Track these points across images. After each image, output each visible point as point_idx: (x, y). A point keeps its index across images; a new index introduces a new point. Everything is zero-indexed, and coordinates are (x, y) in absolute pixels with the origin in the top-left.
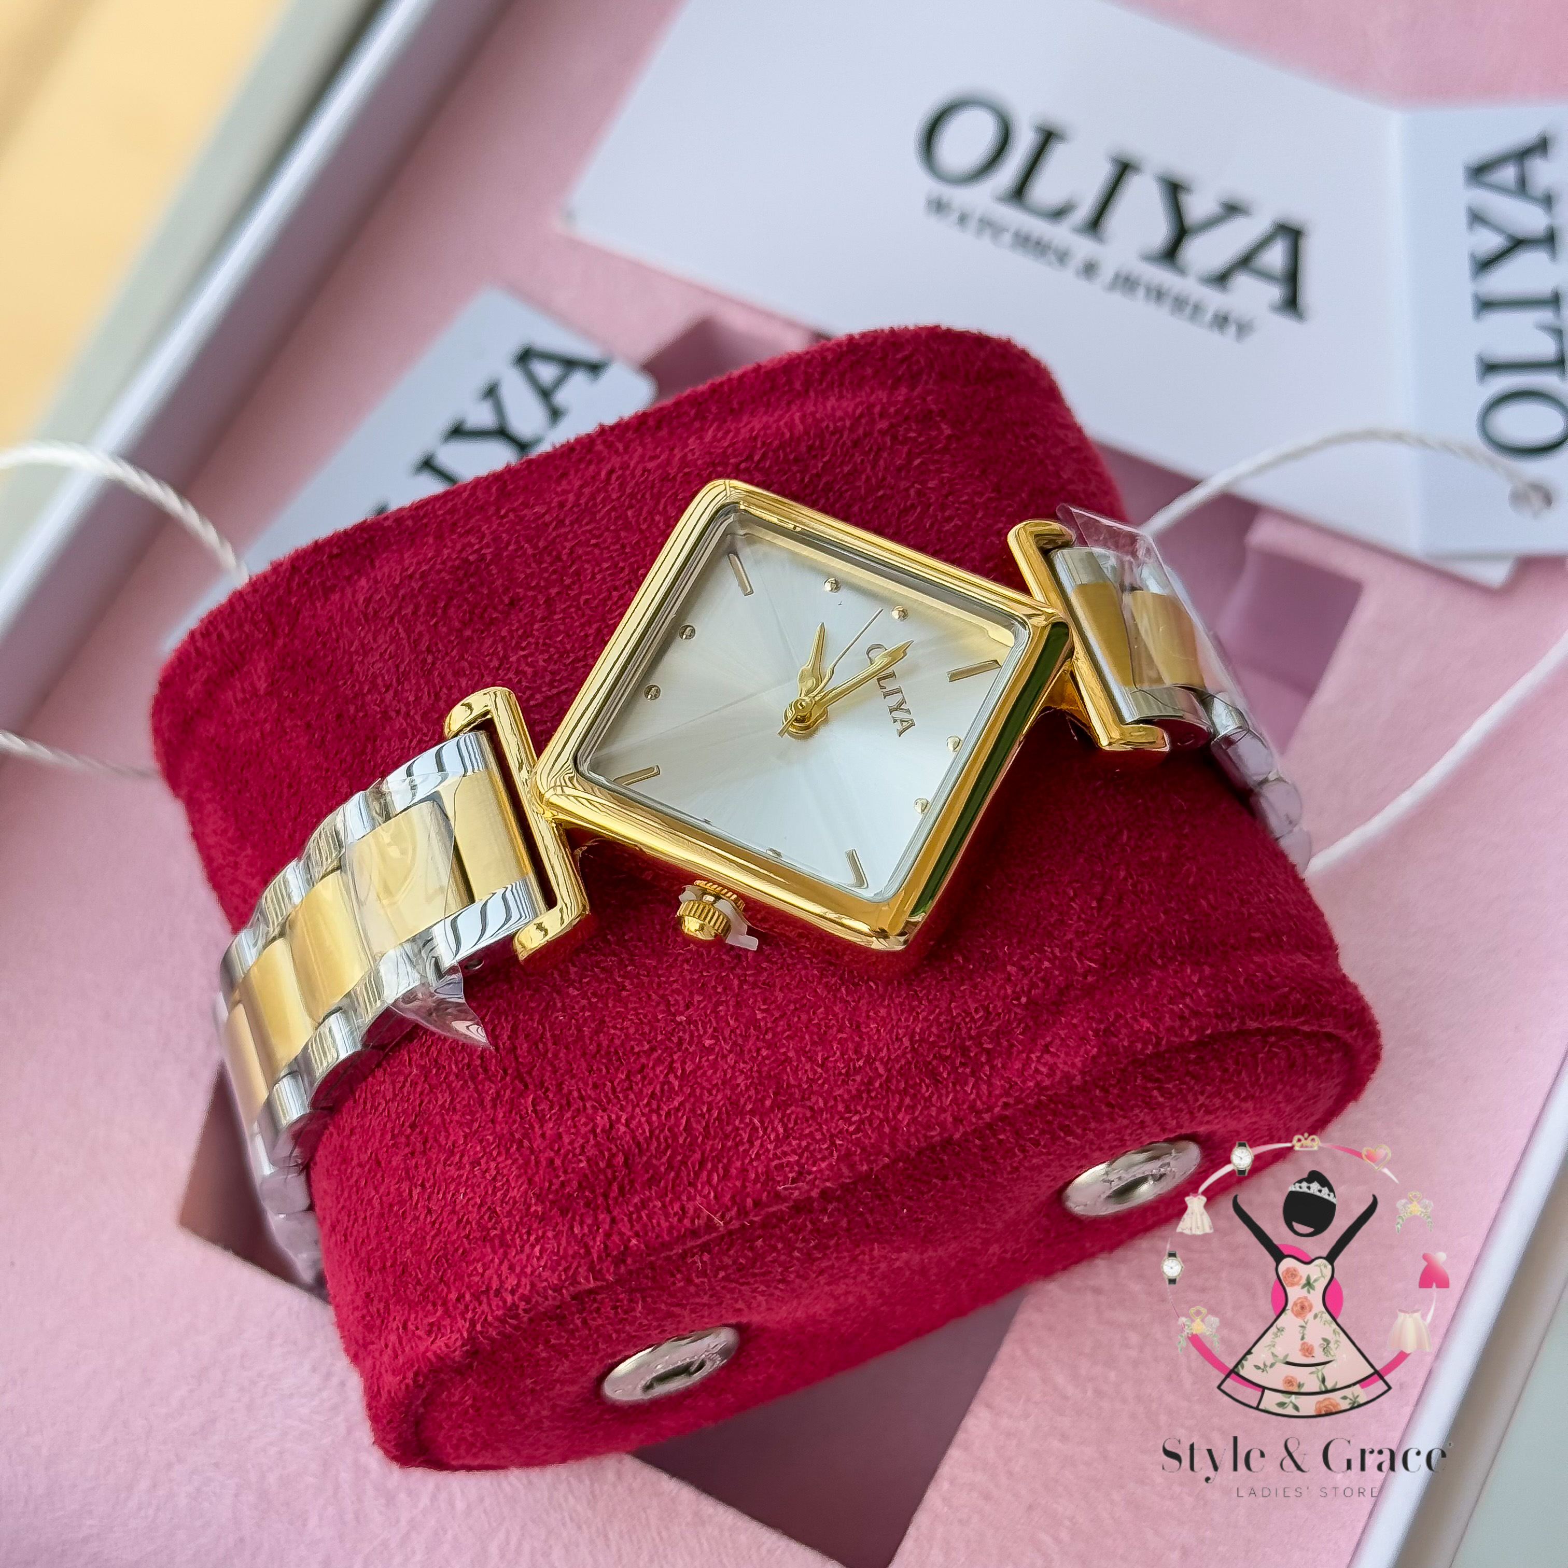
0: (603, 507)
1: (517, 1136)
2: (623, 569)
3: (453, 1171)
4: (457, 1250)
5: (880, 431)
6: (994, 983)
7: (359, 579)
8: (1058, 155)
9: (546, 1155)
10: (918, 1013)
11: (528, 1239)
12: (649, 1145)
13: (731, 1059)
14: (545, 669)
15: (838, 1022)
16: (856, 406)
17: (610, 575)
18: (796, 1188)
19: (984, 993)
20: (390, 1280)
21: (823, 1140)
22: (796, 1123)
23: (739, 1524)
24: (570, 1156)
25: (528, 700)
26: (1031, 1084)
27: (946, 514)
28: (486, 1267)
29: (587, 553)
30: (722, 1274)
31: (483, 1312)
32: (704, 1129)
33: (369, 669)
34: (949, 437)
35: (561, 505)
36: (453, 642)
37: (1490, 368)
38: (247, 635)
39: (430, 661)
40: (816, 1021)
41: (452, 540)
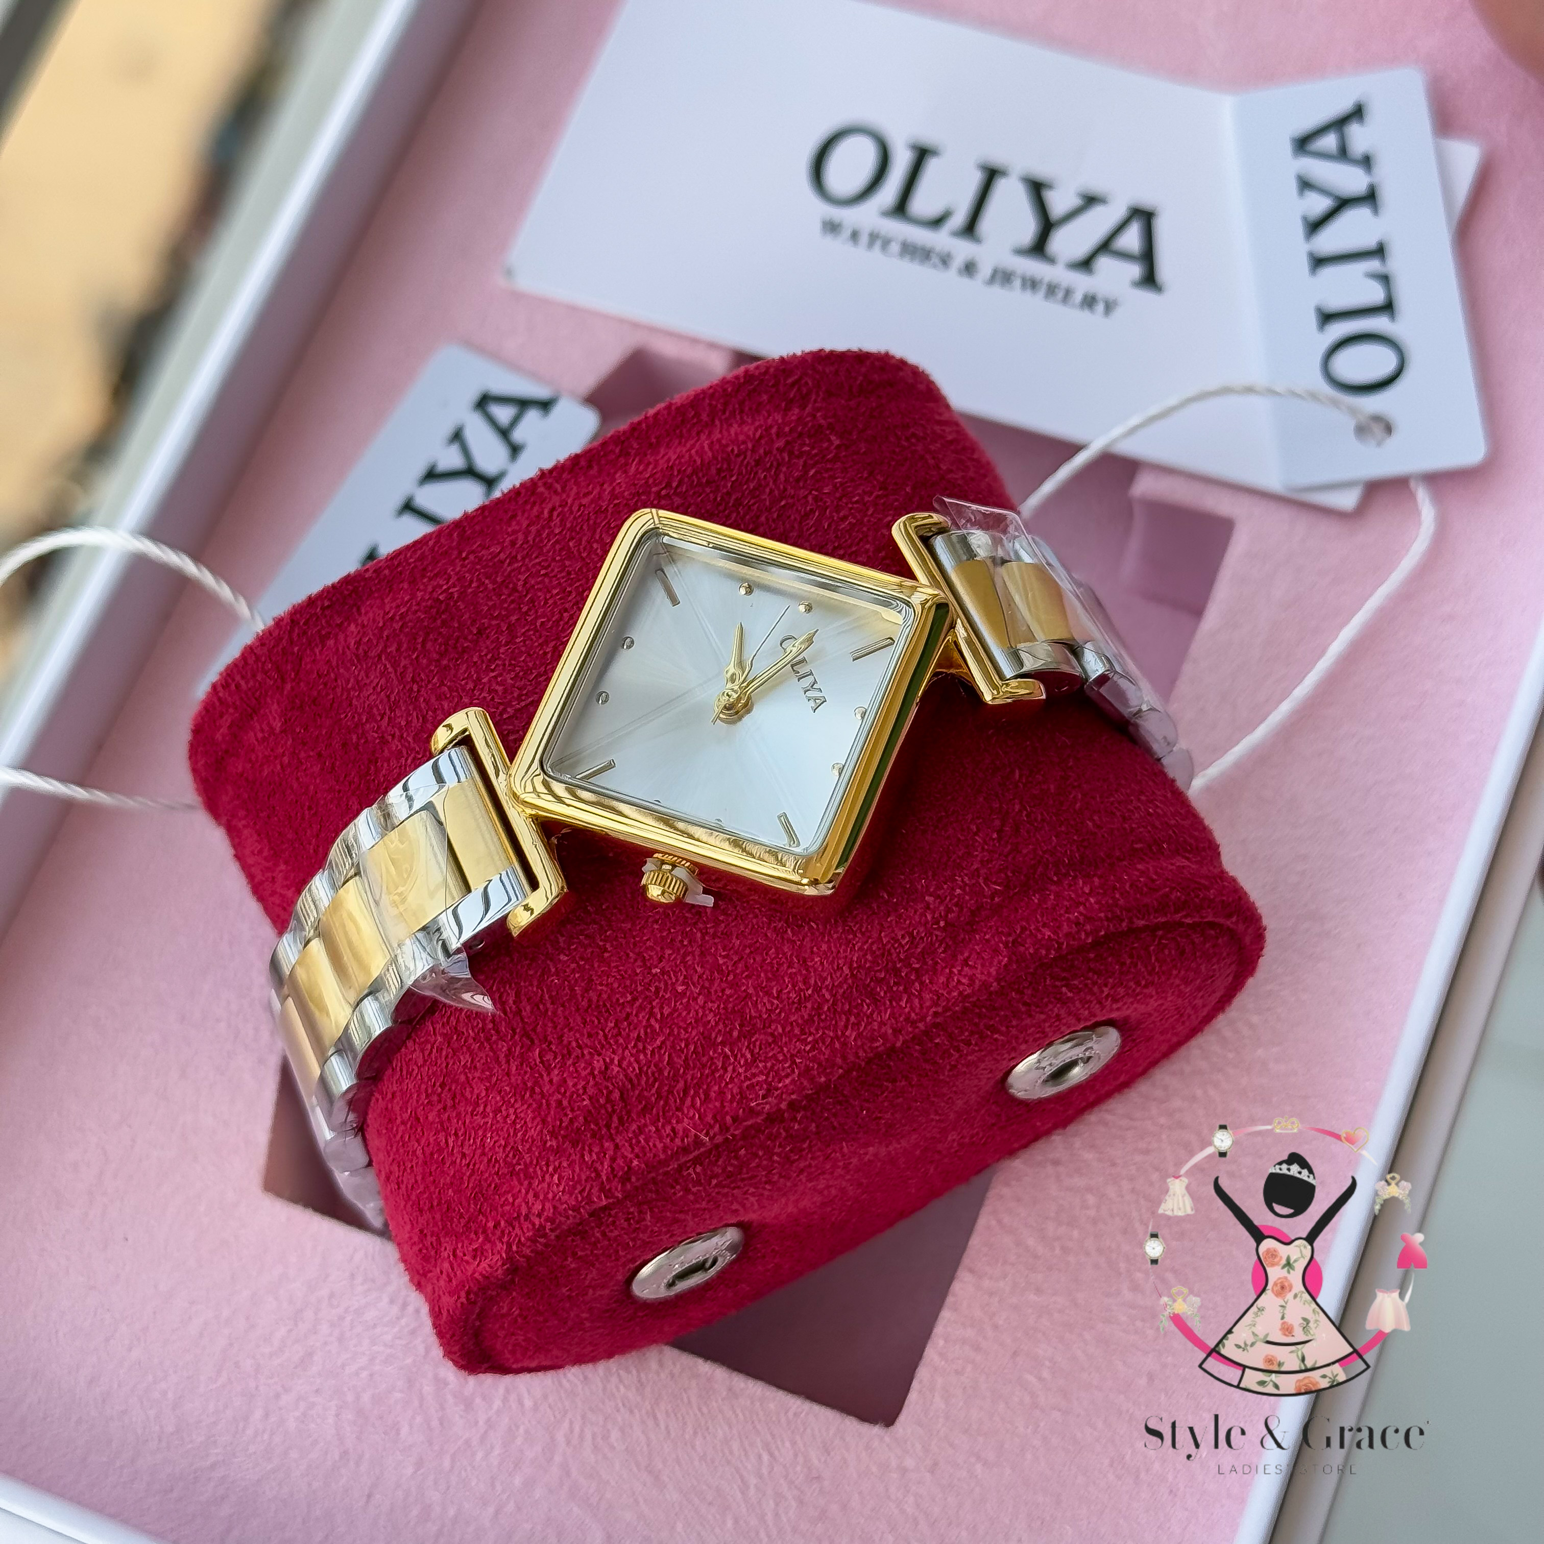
0: (549, 541)
1: (529, 1084)
2: (570, 592)
3: (479, 1120)
4: (490, 1185)
5: (778, 449)
6: (915, 912)
7: (349, 625)
8: (932, 166)
9: (555, 1098)
10: (854, 945)
11: (548, 1170)
12: (639, 1080)
13: (701, 1000)
14: (513, 686)
15: (786, 958)
16: (756, 430)
17: (560, 599)
18: (766, 1103)
19: (908, 922)
20: (438, 1216)
21: (785, 1061)
22: (760, 1049)
23: (768, 1393)
24: (575, 1096)
25: (501, 714)
26: (955, 994)
27: (841, 514)
28: (515, 1197)
29: (538, 583)
30: (714, 1182)
31: (516, 1235)
32: (684, 1061)
33: (364, 702)
34: (838, 447)
35: (513, 543)
36: (433, 671)
37: (1327, 318)
38: (260, 683)
39: (416, 690)
40: (769, 961)
41: (424, 584)
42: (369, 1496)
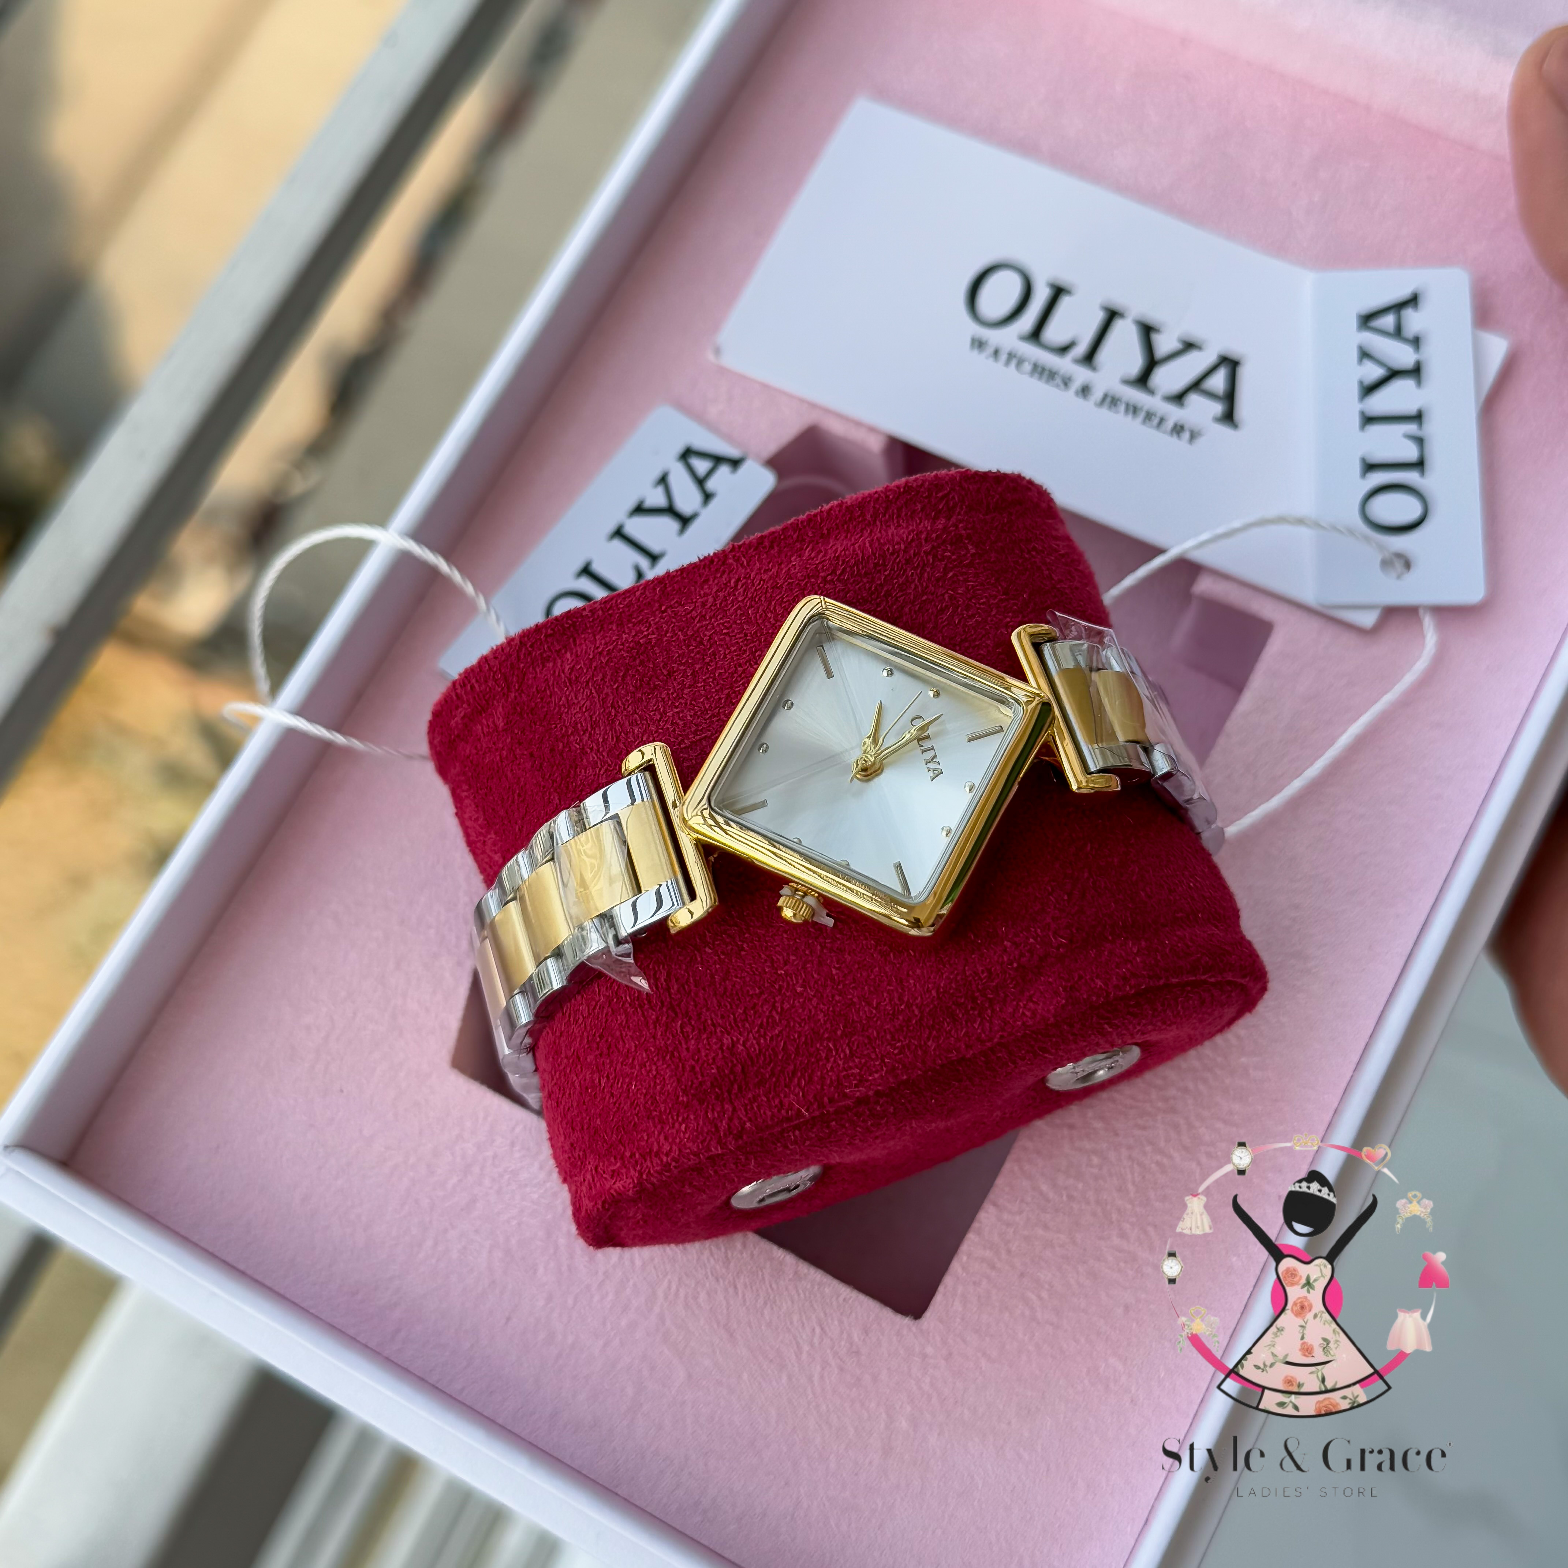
0: (733, 606)
1: (670, 1049)
2: (745, 651)
3: (627, 1069)
4: (630, 1122)
5: (924, 552)
6: (995, 953)
7: (566, 652)
8: (1065, 302)
9: (689, 1063)
10: (942, 974)
11: (678, 1119)
12: (758, 1059)
13: (815, 1001)
14: (692, 721)
15: (887, 978)
16: (909, 534)
17: (736, 655)
18: (858, 1091)
19: (988, 960)
20: (586, 1138)
21: (876, 1059)
22: (858, 1047)
23: (825, 1280)
24: (706, 1064)
25: (679, 744)
26: (1019, 1023)
27: (970, 613)
28: (649, 1137)
29: (720, 640)
30: (808, 1143)
31: (647, 1166)
32: (796, 1049)
33: (571, 718)
34: (973, 555)
35: (703, 604)
36: (629, 701)
37: (1370, 467)
38: (490, 688)
39: (613, 714)
40: (873, 977)
41: (628, 628)
42: (508, 1319)
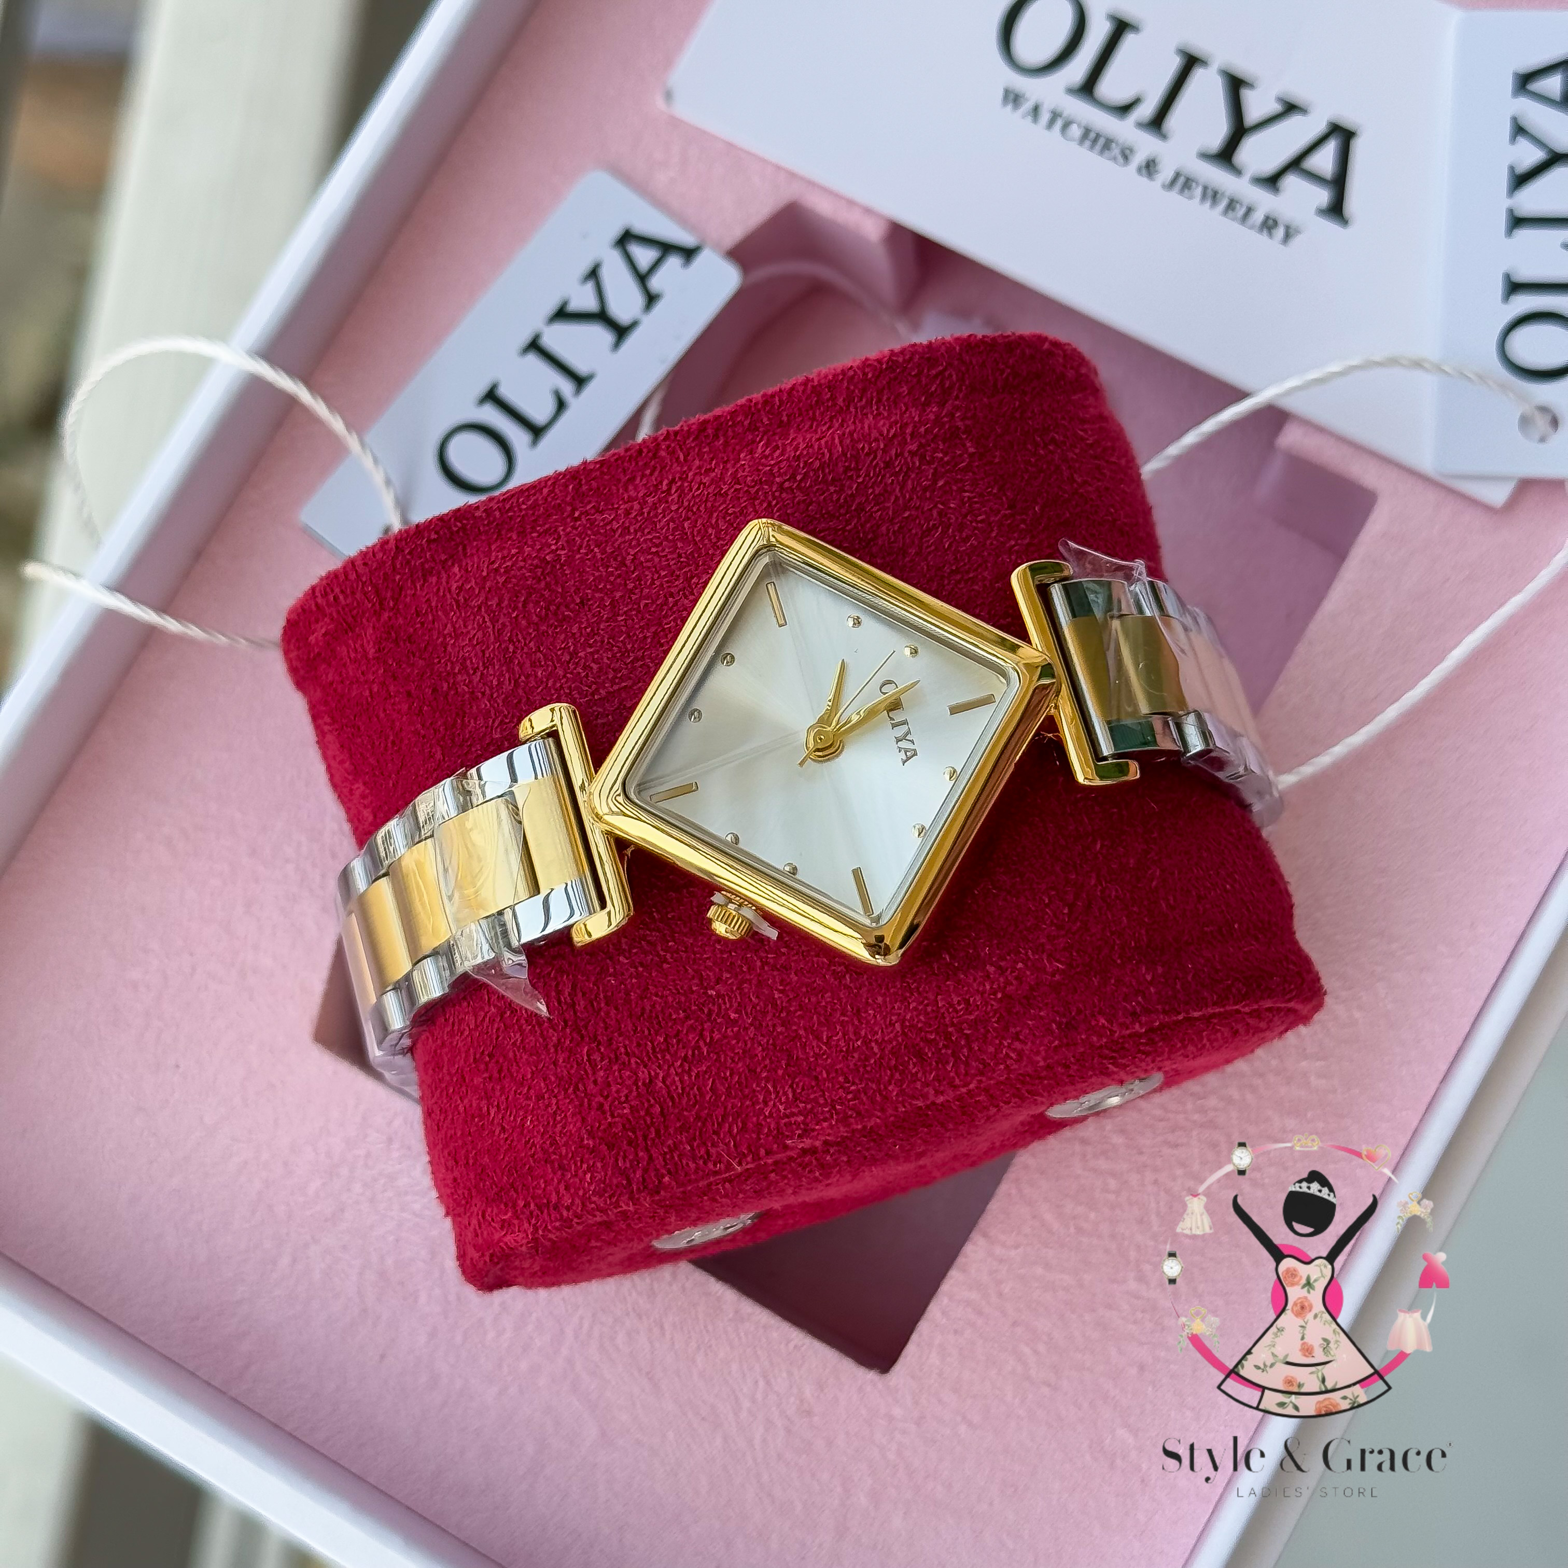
0: (664, 517)
1: (574, 1080)
2: (678, 576)
3: (522, 1100)
5: (910, 452)
6: (975, 980)
7: (453, 565)
8: (1129, 43)
9: (597, 1100)
10: (909, 1004)
11: (581, 1166)
12: (681, 1099)
13: (752, 1032)
14: (609, 666)
15: (841, 1005)
16: (891, 427)
17: (667, 582)
18: (802, 1142)
19: (965, 989)
20: (472, 1175)
21: (825, 1105)
22: (803, 1089)
24: (616, 1103)
25: (593, 694)
27: (964, 535)
28: (547, 1184)
29: (647, 561)
30: (741, 1195)
31: (544, 1220)
32: (726, 1089)
33: (459, 652)
34: (971, 455)
35: (627, 513)
36: (531, 634)
37: (1514, 287)
38: (358, 603)
39: (511, 650)
40: (823, 1004)
41: (532, 538)
42: (383, 1357)
